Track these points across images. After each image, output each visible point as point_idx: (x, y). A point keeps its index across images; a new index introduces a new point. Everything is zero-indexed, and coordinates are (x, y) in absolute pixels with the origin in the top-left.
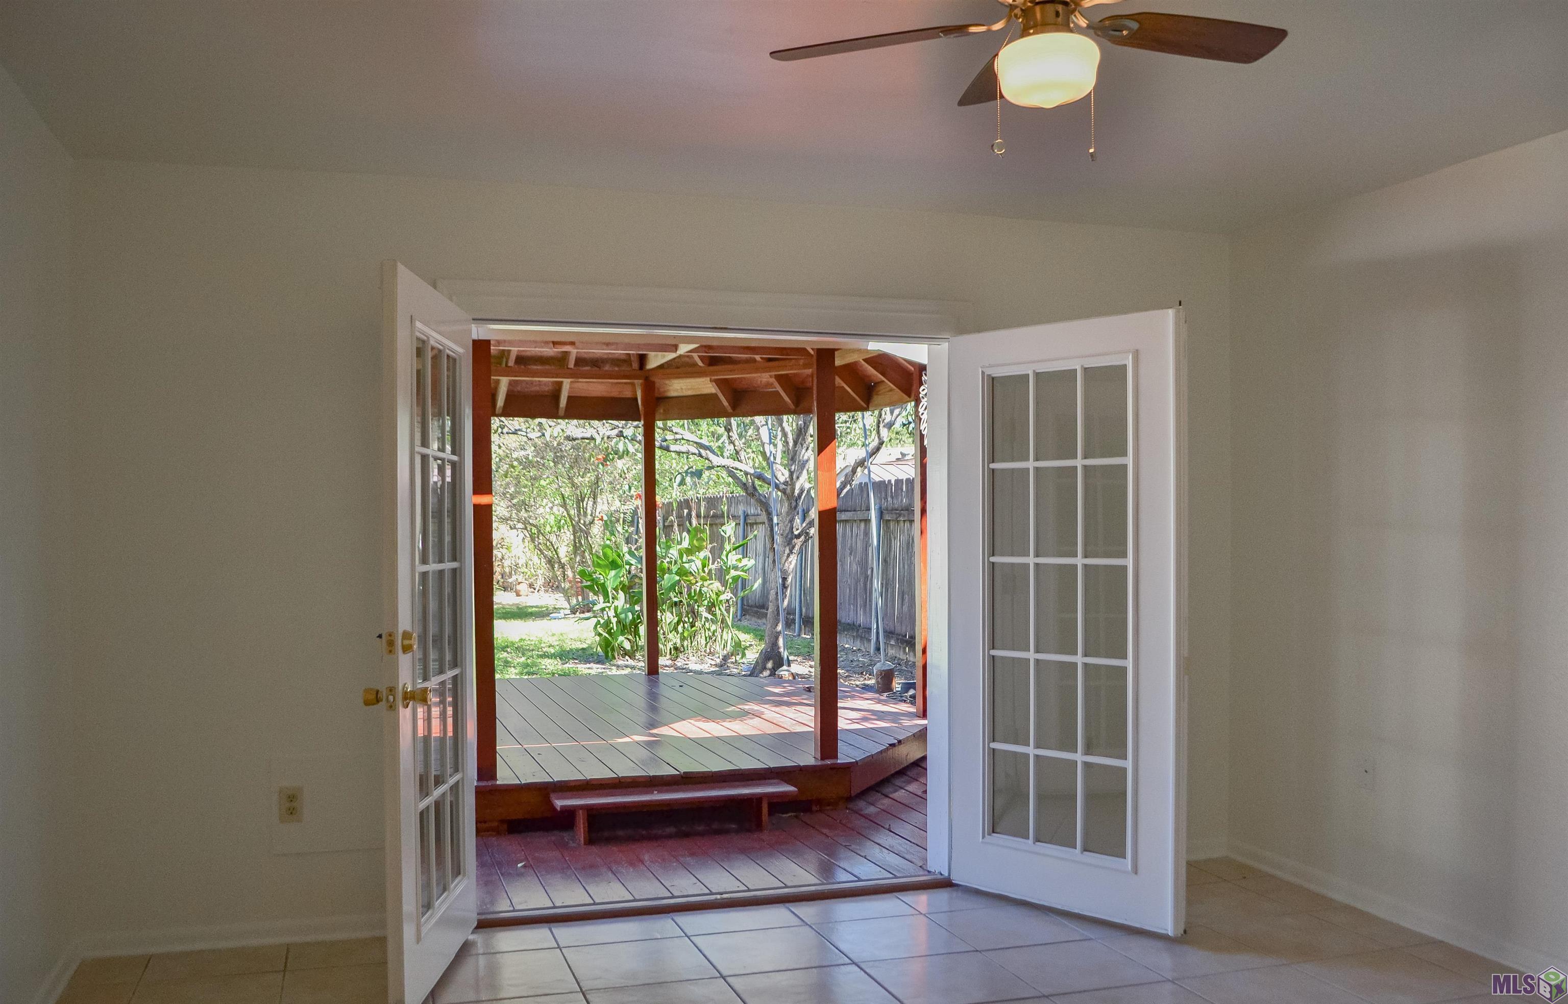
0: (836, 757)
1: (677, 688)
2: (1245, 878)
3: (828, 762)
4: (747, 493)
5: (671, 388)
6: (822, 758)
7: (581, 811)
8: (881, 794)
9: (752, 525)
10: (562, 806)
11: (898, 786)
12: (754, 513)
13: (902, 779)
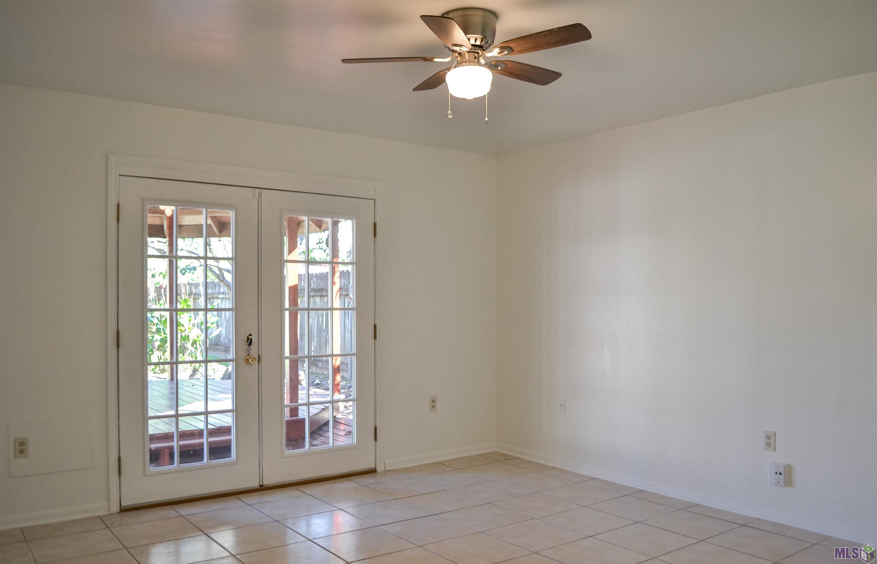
0: (298, 416)
1: (191, 386)
2: (507, 459)
3: (294, 418)
4: (219, 280)
5: (183, 220)
6: (291, 417)
7: (165, 450)
8: (318, 434)
9: (210, 299)
10: (155, 448)
11: (326, 431)
12: (211, 292)
13: (327, 427)
